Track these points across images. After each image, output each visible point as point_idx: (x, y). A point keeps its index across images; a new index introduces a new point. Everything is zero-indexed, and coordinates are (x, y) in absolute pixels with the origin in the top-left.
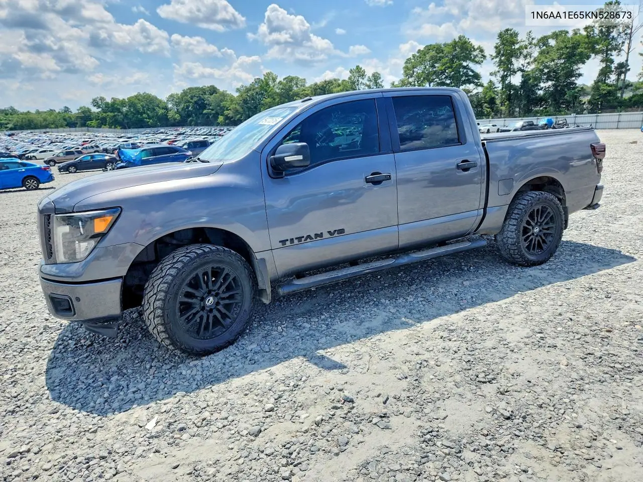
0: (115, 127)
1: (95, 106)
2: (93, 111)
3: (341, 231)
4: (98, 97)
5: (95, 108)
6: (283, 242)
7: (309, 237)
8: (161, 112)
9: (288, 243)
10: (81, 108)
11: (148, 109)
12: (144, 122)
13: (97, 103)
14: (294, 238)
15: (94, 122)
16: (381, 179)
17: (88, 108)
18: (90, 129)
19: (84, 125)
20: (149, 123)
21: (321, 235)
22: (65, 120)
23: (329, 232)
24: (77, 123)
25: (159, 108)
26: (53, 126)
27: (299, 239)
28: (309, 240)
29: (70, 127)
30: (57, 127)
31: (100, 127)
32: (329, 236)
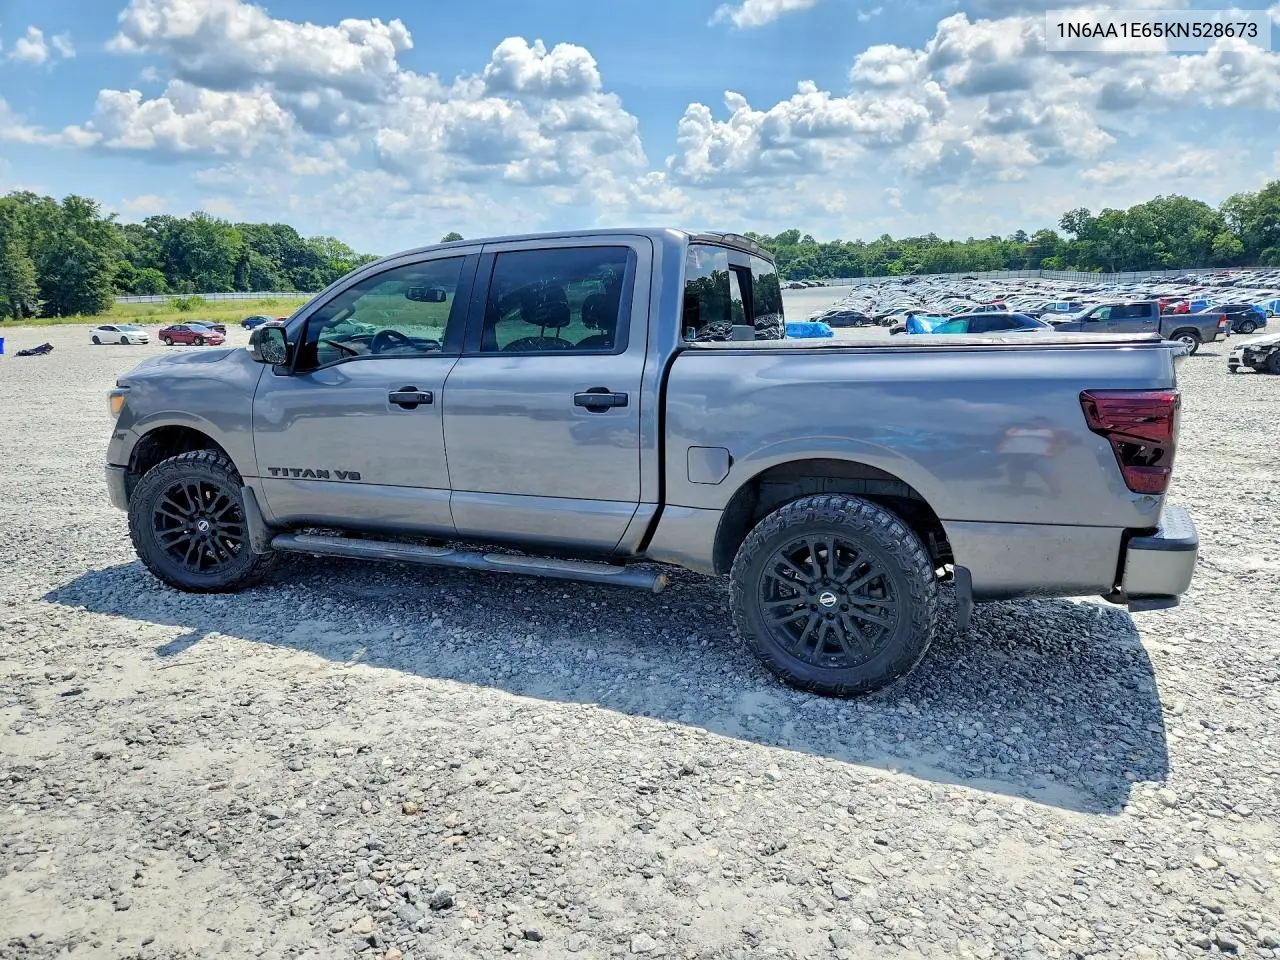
0: (1091, 270)
1: (1066, 227)
2: (1060, 237)
3: (355, 476)
4: (1075, 211)
5: (1065, 231)
6: (275, 471)
7: (309, 472)
8: (1199, 234)
9: (280, 474)
10: (1039, 233)
11: (1171, 230)
12: (1152, 257)
13: (1072, 222)
14: (288, 467)
15: (1054, 261)
16: (415, 399)
17: (1052, 232)
18: (1046, 272)
19: (1036, 266)
20: (1165, 260)
21: (326, 474)
22: (1005, 254)
23: (338, 473)
24: (1026, 261)
25: (1198, 225)
26: (982, 267)
27: (297, 472)
28: (309, 477)
29: (1011, 269)
30: (988, 269)
31: (1064, 269)
32: (337, 479)
